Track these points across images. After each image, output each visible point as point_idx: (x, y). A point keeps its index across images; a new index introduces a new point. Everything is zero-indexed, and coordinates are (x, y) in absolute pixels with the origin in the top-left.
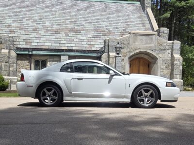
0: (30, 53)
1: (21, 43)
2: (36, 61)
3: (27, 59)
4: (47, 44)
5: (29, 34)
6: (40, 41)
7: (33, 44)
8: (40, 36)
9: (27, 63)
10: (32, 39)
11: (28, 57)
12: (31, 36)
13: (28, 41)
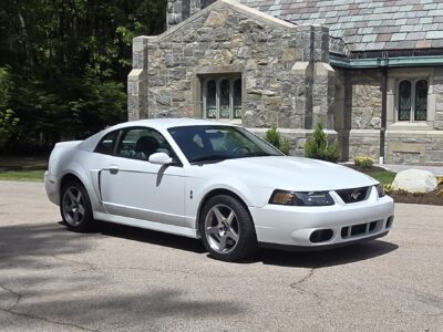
0: (383, 63)
1: (365, 39)
2: (401, 84)
3: (376, 81)
4: (431, 35)
5: (394, 9)
6: (417, 28)
7: (395, 37)
8: (420, 14)
9: (375, 89)
10: (398, 23)
11: (379, 75)
12: (396, 16)
13: (385, 30)
